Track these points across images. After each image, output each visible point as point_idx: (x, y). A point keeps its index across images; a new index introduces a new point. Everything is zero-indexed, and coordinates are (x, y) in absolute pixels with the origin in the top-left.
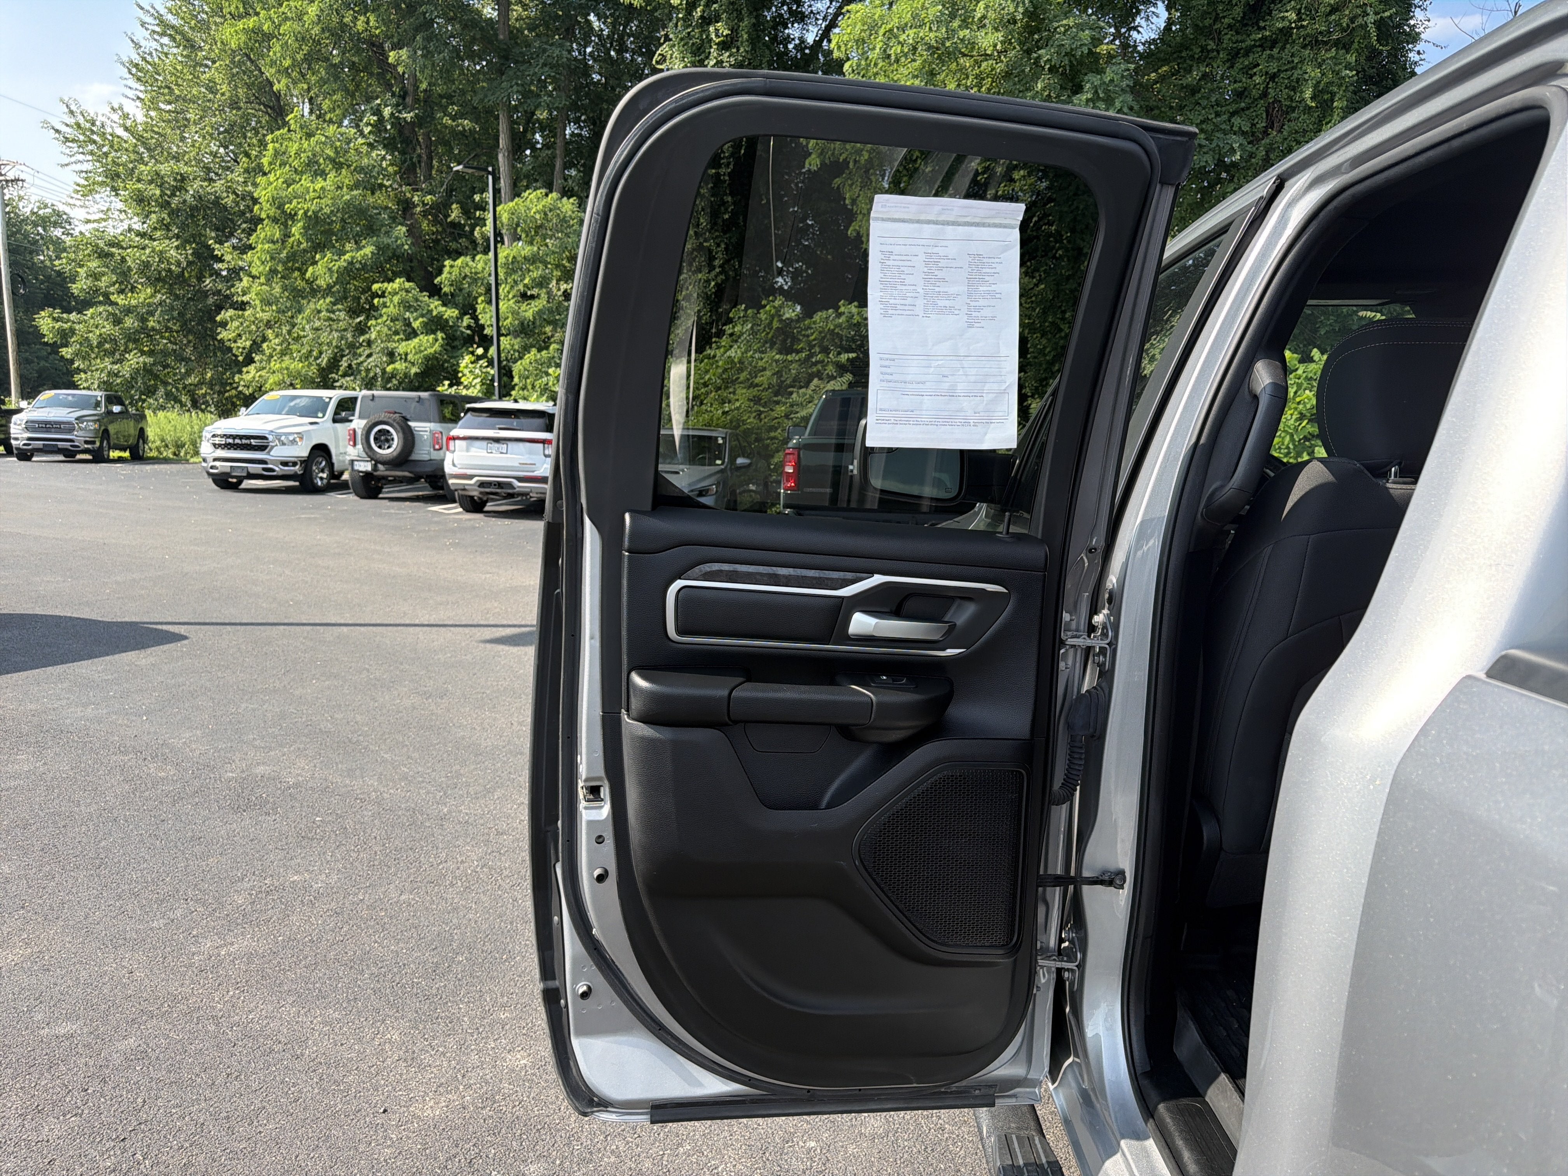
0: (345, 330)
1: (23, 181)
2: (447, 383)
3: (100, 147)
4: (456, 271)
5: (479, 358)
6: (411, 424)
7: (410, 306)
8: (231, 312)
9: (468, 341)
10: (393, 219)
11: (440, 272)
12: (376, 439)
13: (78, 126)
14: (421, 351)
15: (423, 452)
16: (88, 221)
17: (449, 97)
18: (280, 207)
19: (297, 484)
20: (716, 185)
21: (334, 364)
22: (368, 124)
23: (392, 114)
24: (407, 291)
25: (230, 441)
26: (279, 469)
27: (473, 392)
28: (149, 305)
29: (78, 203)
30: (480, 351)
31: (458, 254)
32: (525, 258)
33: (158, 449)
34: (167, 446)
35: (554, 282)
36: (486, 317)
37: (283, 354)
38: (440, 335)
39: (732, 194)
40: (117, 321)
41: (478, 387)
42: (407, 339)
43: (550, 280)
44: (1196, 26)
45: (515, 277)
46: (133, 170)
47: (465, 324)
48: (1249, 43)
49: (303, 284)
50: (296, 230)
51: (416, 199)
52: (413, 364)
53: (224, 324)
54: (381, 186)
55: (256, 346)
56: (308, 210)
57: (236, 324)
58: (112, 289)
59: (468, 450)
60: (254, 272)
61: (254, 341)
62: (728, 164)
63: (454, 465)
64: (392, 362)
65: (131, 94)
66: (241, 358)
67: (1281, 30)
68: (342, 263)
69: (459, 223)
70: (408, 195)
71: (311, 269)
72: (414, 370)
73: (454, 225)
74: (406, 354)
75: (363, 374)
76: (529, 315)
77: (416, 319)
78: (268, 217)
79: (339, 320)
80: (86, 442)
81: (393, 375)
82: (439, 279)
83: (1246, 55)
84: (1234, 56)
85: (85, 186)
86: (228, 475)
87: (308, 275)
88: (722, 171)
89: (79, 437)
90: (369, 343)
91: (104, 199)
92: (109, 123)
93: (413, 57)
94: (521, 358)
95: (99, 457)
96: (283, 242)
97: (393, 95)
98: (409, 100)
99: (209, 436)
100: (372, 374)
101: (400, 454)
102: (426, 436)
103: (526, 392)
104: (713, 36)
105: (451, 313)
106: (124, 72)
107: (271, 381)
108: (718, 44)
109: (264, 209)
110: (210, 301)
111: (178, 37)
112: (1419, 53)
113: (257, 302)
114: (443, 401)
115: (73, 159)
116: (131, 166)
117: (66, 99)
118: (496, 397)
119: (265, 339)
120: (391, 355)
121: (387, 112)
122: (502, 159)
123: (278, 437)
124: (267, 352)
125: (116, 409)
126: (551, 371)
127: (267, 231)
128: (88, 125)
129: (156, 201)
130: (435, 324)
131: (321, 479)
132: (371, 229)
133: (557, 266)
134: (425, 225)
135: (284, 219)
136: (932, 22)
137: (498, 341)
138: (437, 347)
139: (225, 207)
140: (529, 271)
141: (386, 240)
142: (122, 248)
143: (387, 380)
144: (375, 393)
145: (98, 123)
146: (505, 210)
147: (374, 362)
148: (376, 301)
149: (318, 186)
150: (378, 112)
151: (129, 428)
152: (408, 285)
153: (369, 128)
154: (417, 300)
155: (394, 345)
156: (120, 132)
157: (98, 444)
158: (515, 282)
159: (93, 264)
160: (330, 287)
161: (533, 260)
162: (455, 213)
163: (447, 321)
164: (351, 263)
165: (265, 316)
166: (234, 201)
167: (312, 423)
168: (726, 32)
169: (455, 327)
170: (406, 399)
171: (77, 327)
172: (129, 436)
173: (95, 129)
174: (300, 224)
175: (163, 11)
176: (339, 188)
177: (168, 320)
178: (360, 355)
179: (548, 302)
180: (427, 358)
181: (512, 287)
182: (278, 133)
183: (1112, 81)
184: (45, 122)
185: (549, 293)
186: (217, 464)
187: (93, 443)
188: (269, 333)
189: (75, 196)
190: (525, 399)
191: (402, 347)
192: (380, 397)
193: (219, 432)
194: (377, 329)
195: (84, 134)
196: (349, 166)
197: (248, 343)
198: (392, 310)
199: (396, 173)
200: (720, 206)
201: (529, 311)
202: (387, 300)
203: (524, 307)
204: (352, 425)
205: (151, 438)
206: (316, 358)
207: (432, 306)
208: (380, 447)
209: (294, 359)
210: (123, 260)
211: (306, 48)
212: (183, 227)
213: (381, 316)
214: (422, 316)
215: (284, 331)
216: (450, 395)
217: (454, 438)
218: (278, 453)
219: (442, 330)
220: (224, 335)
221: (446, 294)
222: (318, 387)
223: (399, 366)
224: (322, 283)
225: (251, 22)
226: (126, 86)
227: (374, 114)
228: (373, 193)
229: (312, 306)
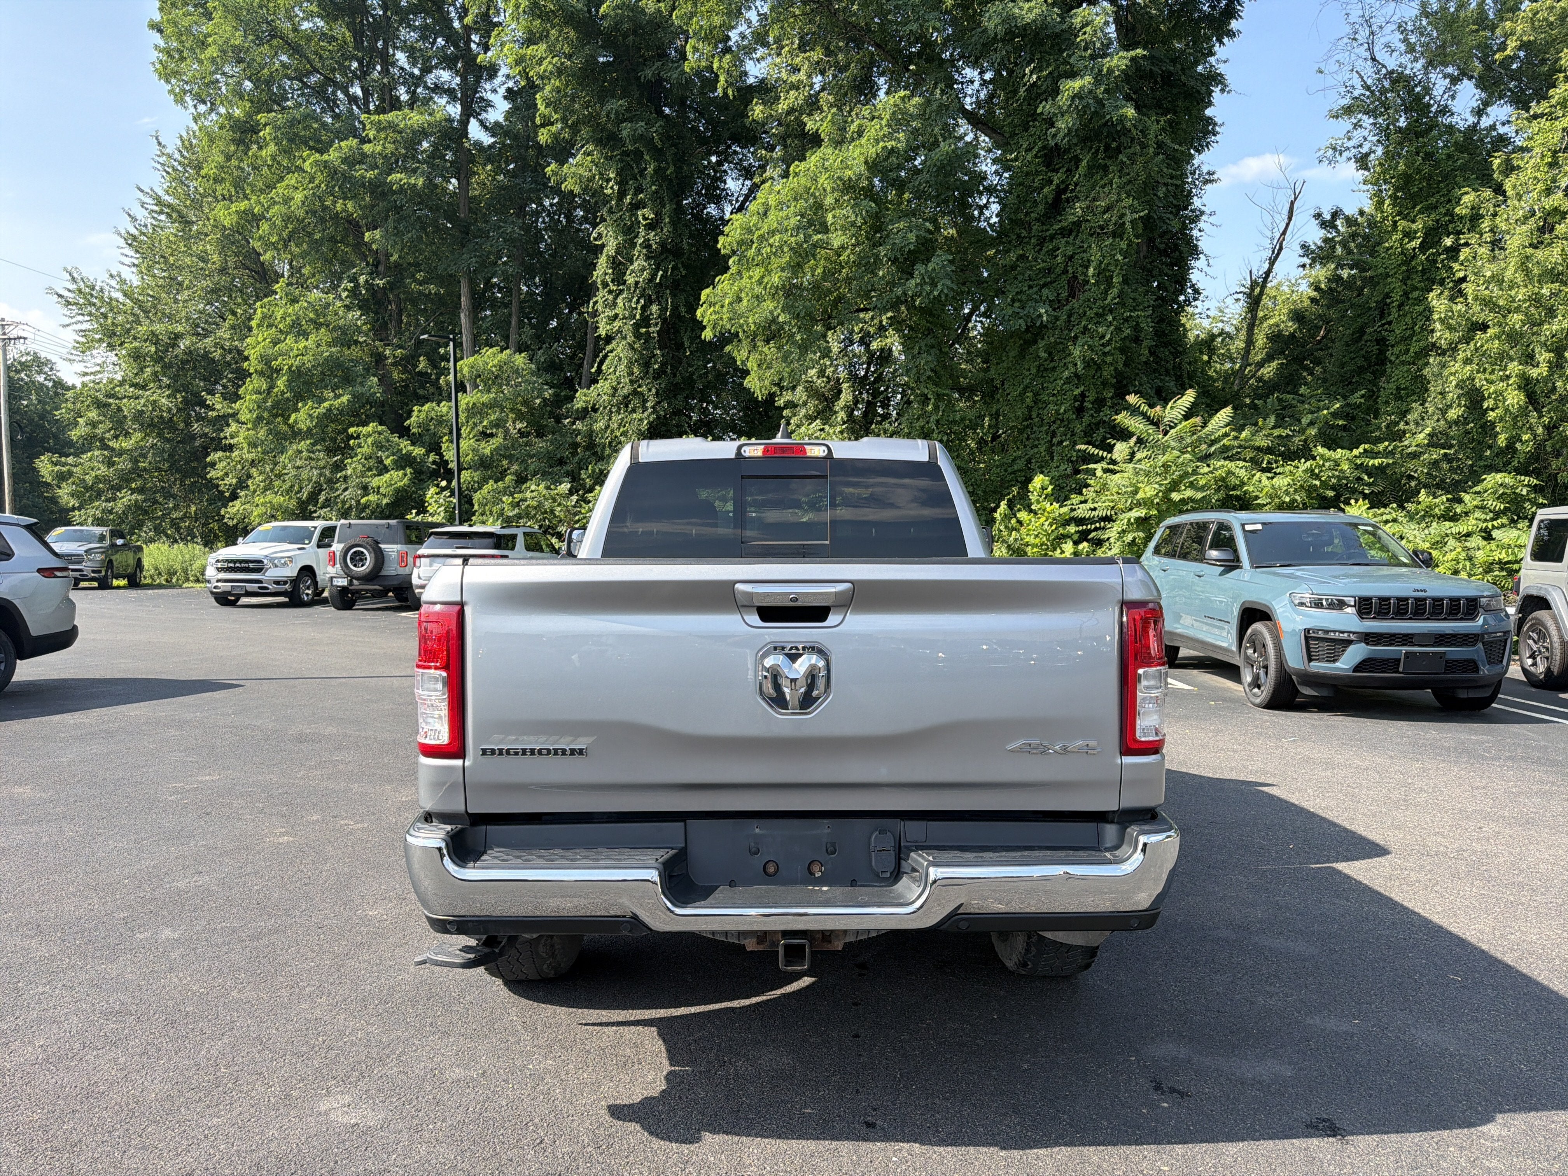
0: (324, 467)
1: (25, 338)
2: (414, 511)
3: (98, 309)
4: (423, 415)
5: (443, 489)
6: (382, 546)
7: (382, 447)
8: (220, 454)
9: (435, 475)
10: (367, 370)
11: (409, 416)
12: (351, 559)
13: (80, 291)
14: (391, 485)
15: (392, 569)
16: (86, 374)
17: (417, 265)
18: (268, 363)
19: (287, 600)
20: (646, 341)
21: (313, 497)
22: (345, 290)
23: (367, 281)
24: (380, 433)
25: (232, 565)
26: (272, 588)
27: (438, 519)
28: (142, 448)
29: (77, 358)
30: (444, 483)
31: (426, 399)
32: (483, 404)
33: (151, 577)
34: (160, 574)
35: (510, 422)
36: (450, 455)
37: (266, 489)
38: (408, 470)
39: (659, 348)
40: (111, 464)
41: (442, 514)
42: (379, 475)
43: (506, 422)
44: (1010, 220)
45: (476, 420)
46: (130, 329)
47: (431, 459)
48: (1051, 232)
49: (285, 428)
50: (281, 383)
51: (387, 352)
52: (385, 496)
53: (213, 465)
54: (356, 342)
55: (242, 484)
56: (292, 365)
57: (224, 464)
58: (108, 435)
59: (431, 565)
60: (243, 418)
61: (239, 478)
62: (656, 324)
63: (419, 577)
64: (366, 494)
65: (127, 261)
66: (227, 494)
67: (1074, 223)
68: (322, 410)
69: (426, 373)
70: (381, 350)
71: (293, 416)
72: (385, 501)
73: (420, 374)
74: (379, 488)
75: (340, 505)
76: (487, 451)
77: (387, 457)
78: (256, 371)
79: (318, 460)
80: (93, 572)
81: (366, 506)
82: (408, 422)
83: (1051, 240)
84: (1042, 242)
85: (83, 344)
86: (229, 593)
87: (291, 421)
88: (652, 329)
89: (87, 567)
90: (346, 478)
91: (101, 354)
92: (107, 288)
93: (386, 235)
94: (480, 488)
95: (104, 585)
96: (268, 393)
97: (368, 264)
98: (381, 268)
99: (213, 561)
100: (347, 506)
101: (371, 571)
102: (394, 555)
103: (485, 518)
104: (640, 218)
105: (418, 451)
106: (122, 243)
107: (255, 514)
108: (645, 225)
109: (253, 365)
110: (197, 443)
111: (174, 215)
112: (1200, 230)
113: (245, 445)
114: (410, 527)
115: (74, 320)
116: (128, 326)
117: (69, 268)
118: (457, 522)
119: (249, 476)
120: (365, 489)
121: (362, 279)
122: (463, 319)
123: (272, 560)
124: (252, 488)
125: (120, 542)
126: (504, 499)
127: (255, 383)
128: (88, 290)
129: (151, 357)
130: (404, 461)
131: (307, 595)
132: (347, 380)
133: (512, 410)
134: (395, 375)
135: (270, 372)
136: (793, 229)
137: (459, 475)
138: (406, 481)
139: (213, 360)
140: (487, 414)
141: (360, 389)
142: (118, 398)
143: (361, 510)
144: (352, 522)
145: (97, 288)
146: (465, 365)
147: (349, 494)
148: (351, 442)
149: (301, 346)
150: (354, 279)
151: (129, 558)
152: (380, 428)
153: (346, 293)
154: (388, 441)
155: (368, 480)
156: (119, 295)
157: (103, 573)
158: (475, 424)
159: (93, 414)
160: (309, 429)
161: (492, 405)
162: (423, 364)
163: (415, 458)
164: (329, 410)
165: (250, 456)
166: (221, 355)
167: (300, 549)
168: (652, 216)
169: (423, 461)
170: (377, 526)
171: (75, 470)
172: (128, 565)
173: (94, 293)
174: (285, 378)
175: (161, 193)
176: (319, 345)
177: (159, 462)
178: (337, 490)
179: (505, 439)
180: (398, 491)
181: (472, 429)
182: (266, 300)
183: (934, 269)
184: (50, 288)
185: (507, 431)
186: (219, 584)
187: (100, 572)
188: (254, 471)
189: (74, 352)
190: (484, 523)
191: (375, 482)
192: (355, 525)
193: (220, 558)
194: (352, 467)
195: (85, 298)
196: (328, 326)
197: (234, 481)
198: (366, 450)
199: (370, 330)
200: (650, 358)
201: (487, 448)
202: (362, 441)
203: (483, 444)
204: (332, 549)
205: (146, 567)
206: (297, 493)
207: (402, 445)
208: (355, 566)
209: (276, 493)
210: (120, 409)
211: (290, 226)
212: (175, 378)
213: (356, 455)
214: (393, 454)
215: (268, 469)
216: (417, 522)
217: (420, 557)
218: (272, 573)
219: (411, 466)
220: (212, 474)
221: (414, 434)
222: (298, 518)
223: (372, 498)
224: (303, 427)
225: (243, 205)
226: (122, 254)
227: (350, 282)
228: (349, 348)
229: (295, 447)
